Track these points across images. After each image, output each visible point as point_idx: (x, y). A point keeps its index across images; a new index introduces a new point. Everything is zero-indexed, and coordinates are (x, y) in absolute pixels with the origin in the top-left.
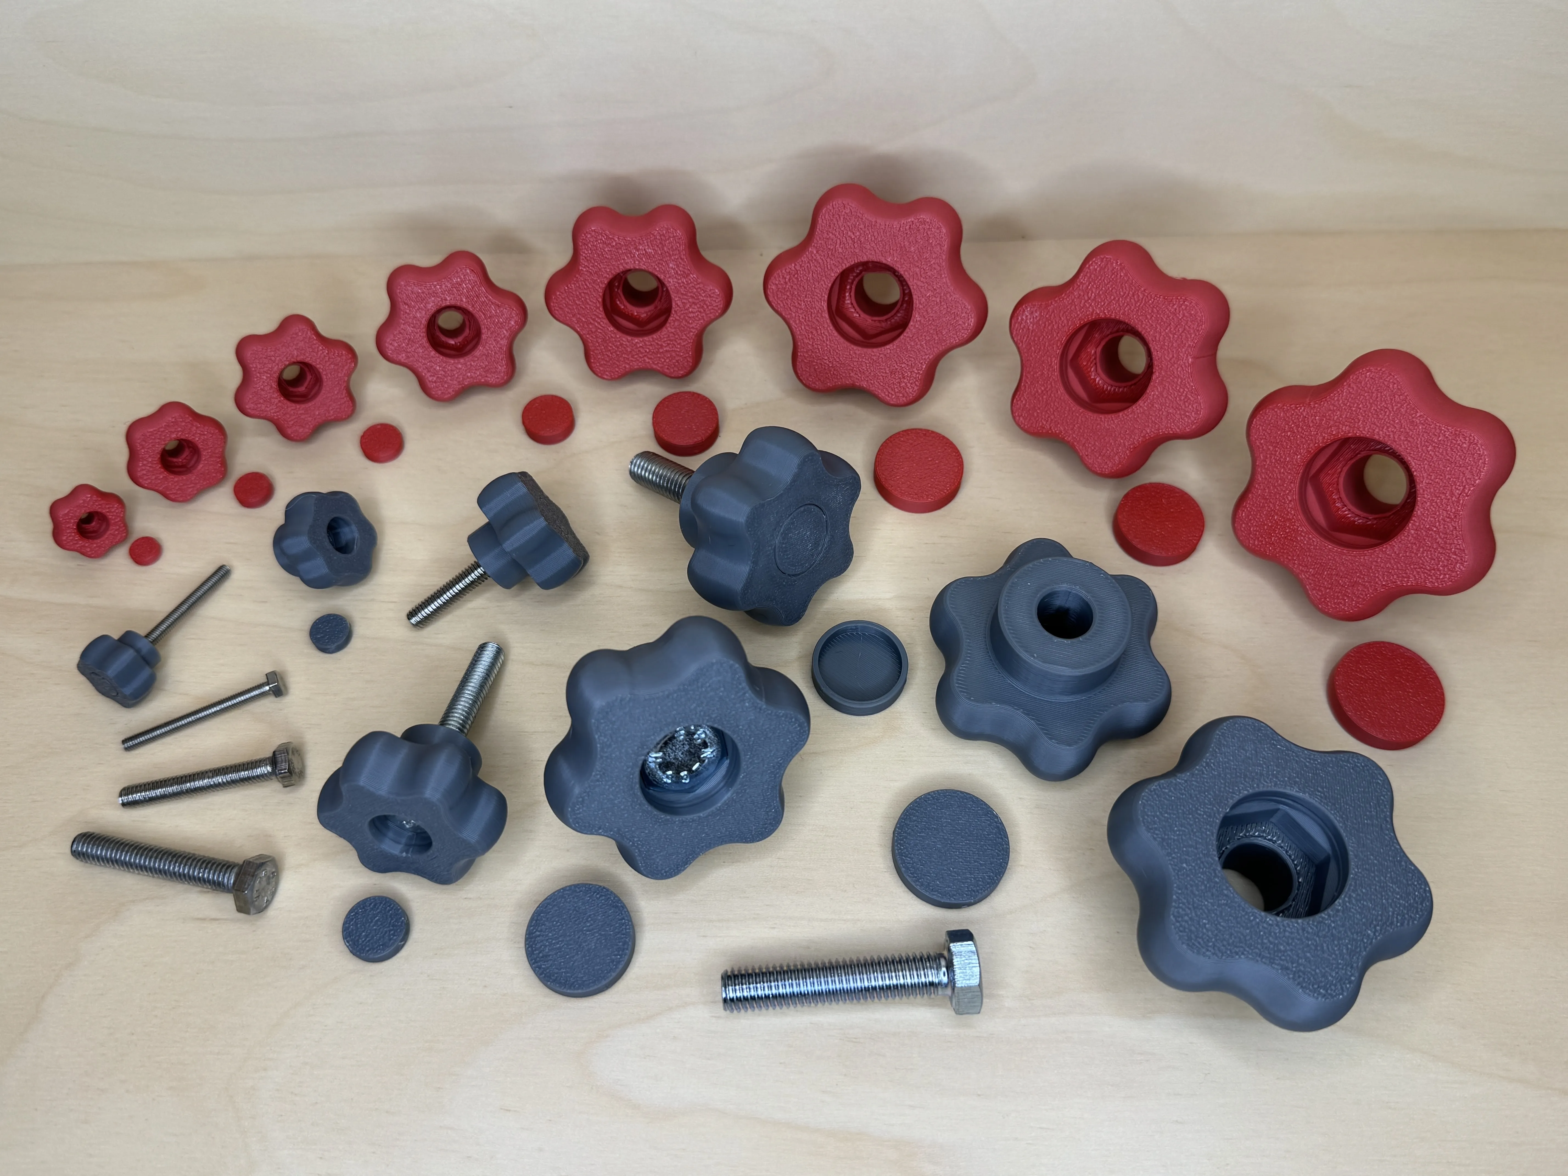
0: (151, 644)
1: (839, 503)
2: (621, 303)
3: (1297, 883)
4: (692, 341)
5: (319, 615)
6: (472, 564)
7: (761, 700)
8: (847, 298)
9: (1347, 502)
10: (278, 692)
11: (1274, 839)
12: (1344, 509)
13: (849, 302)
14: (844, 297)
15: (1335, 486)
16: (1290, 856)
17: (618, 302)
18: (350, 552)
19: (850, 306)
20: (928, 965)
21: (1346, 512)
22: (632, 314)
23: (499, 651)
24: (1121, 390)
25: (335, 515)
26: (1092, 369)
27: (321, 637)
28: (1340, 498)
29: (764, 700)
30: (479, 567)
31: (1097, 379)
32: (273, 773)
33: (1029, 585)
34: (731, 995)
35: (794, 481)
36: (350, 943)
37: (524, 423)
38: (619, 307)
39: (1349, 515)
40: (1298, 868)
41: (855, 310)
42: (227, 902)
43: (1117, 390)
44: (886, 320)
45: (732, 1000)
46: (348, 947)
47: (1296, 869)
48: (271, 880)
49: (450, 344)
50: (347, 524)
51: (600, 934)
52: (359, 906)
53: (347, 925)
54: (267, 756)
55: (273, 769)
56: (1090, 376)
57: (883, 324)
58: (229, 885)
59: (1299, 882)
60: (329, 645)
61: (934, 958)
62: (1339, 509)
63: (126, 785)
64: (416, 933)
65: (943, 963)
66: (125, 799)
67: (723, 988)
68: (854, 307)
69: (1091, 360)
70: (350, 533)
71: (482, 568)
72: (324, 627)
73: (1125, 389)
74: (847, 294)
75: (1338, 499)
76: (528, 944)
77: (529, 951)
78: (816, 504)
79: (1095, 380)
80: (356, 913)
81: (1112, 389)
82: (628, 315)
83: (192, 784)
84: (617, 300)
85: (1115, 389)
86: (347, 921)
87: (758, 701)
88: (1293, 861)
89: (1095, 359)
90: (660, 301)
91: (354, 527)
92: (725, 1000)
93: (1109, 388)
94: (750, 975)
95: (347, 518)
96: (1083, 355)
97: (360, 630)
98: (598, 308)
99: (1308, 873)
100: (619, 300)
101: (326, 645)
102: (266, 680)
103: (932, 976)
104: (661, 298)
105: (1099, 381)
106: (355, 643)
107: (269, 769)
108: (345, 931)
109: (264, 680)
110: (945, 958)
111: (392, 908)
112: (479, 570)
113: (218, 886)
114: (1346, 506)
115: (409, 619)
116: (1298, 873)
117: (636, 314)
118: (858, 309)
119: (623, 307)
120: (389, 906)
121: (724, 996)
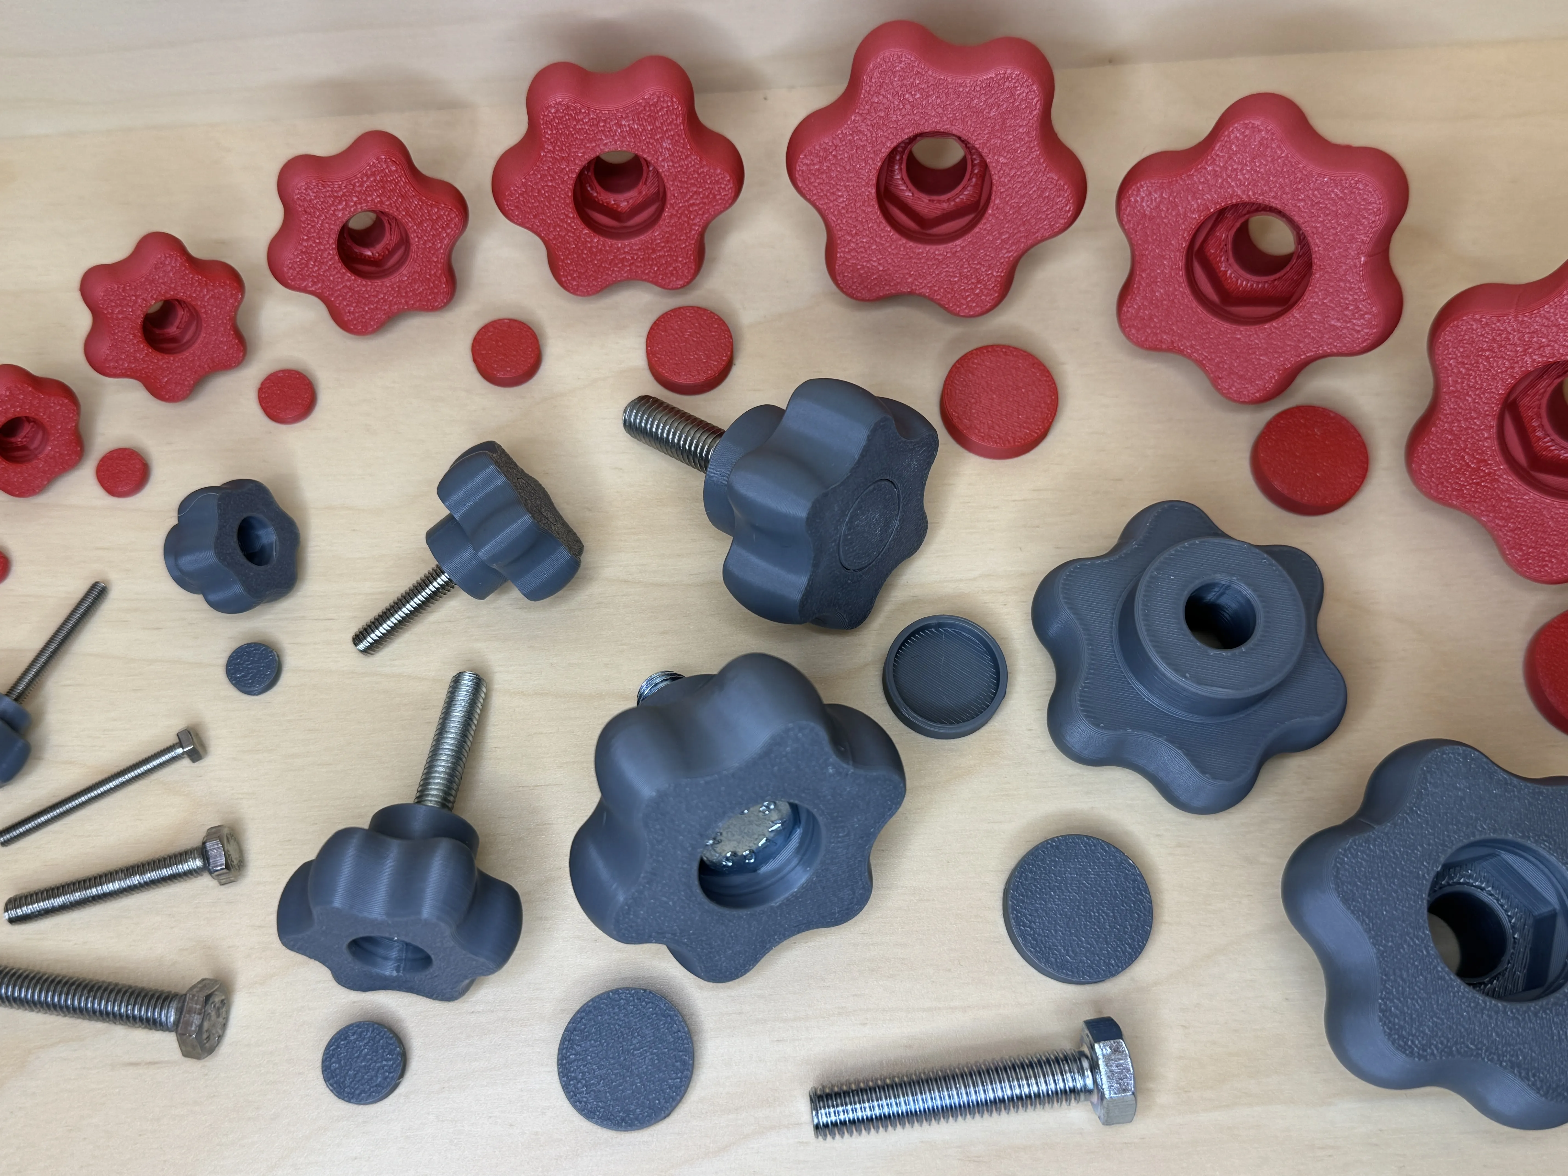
0: (14, 703)
1: (913, 471)
2: (592, 189)
3: (1513, 940)
4: (693, 242)
5: (235, 645)
6: (433, 569)
7: (848, 764)
8: (897, 172)
9: (1550, 430)
10: (195, 755)
11: (1483, 885)
12: (1546, 440)
13: (899, 177)
14: (893, 171)
15: (1535, 410)
16: (1502, 906)
17: (589, 189)
18: (267, 563)
19: (900, 182)
20: (1067, 1068)
21: (1549, 444)
22: (608, 203)
23: (479, 682)
24: (1260, 286)
25: (245, 516)
26: (1223, 259)
27: (243, 676)
28: (1543, 425)
29: (851, 762)
30: (443, 573)
31: (1229, 272)
32: (207, 868)
33: (1173, 580)
34: (824, 1120)
35: (862, 456)
36: (335, 1085)
37: (475, 361)
38: (592, 194)
39: (1553, 448)
40: (1513, 921)
41: (907, 187)
42: (167, 1042)
43: (1255, 285)
44: (949, 200)
45: (826, 1126)
46: (331, 1091)
47: (1510, 922)
48: (221, 1011)
49: (365, 256)
50: (264, 526)
51: (652, 1054)
52: (340, 1037)
53: (327, 1063)
54: (195, 846)
55: (204, 864)
56: (1219, 268)
57: (945, 205)
58: (169, 1024)
59: (1514, 938)
60: (254, 686)
61: (1072, 1059)
62: (1539, 439)
63: (11, 895)
64: (415, 1065)
65: (1086, 1064)
66: (13, 913)
67: (814, 1113)
68: (905, 183)
69: (1221, 247)
70: (268, 536)
71: (446, 574)
72: (245, 662)
73: (1266, 285)
74: (897, 167)
75: (1539, 426)
76: (562, 1072)
77: (564, 1081)
78: (888, 478)
79: (1226, 272)
80: (338, 1047)
81: (1249, 285)
82: (603, 205)
83: (99, 888)
84: (588, 185)
85: (1252, 285)
86: (326, 1058)
87: (845, 766)
88: (1506, 911)
89: (1226, 245)
90: (645, 184)
91: (271, 530)
92: (817, 1127)
93: (1244, 283)
94: (846, 1093)
95: (261, 516)
96: (1212, 242)
97: (291, 662)
98: (568, 205)
99: (1525, 925)
100: (590, 186)
101: (250, 687)
102: (177, 741)
103: (1072, 1080)
104: (646, 180)
105: (1231, 274)
106: (287, 678)
107: (199, 863)
108: (325, 1070)
109: (174, 740)
110: (1087, 1057)
111: (383, 1037)
112: (443, 577)
113: (153, 1024)
114: (1549, 436)
115: (356, 645)
116: (1513, 927)
117: (613, 202)
118: (911, 186)
119: (595, 194)
120: (378, 1034)
121: (816, 1121)
